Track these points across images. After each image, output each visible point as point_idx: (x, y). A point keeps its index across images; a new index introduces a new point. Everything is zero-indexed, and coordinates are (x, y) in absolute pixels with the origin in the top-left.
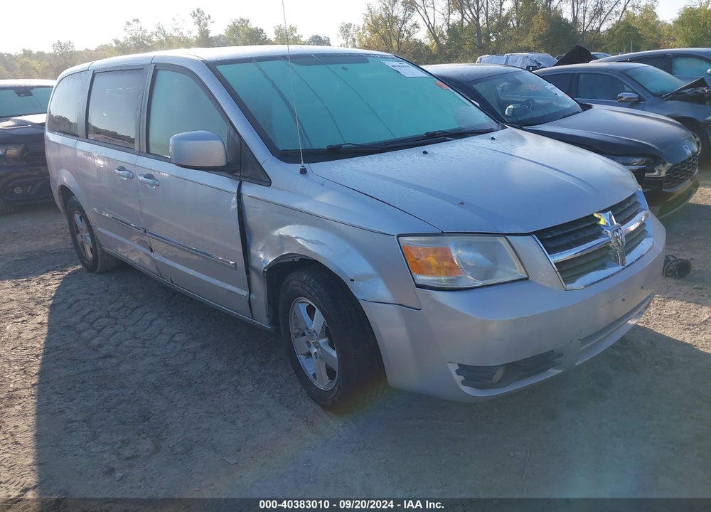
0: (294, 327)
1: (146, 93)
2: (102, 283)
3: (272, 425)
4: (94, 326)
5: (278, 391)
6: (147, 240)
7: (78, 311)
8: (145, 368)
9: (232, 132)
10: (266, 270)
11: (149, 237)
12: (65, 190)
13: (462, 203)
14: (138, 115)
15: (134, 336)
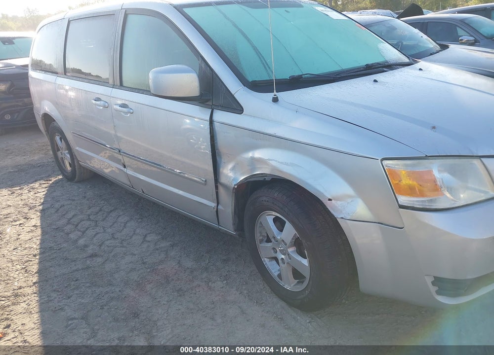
0: (259, 235)
1: (118, 35)
2: (81, 190)
3: (248, 321)
4: (79, 227)
5: (244, 288)
6: (122, 159)
7: (64, 215)
8: (127, 266)
9: (203, 65)
10: (236, 187)
11: (123, 155)
12: (47, 118)
13: (434, 128)
14: (112, 54)
15: (113, 237)
